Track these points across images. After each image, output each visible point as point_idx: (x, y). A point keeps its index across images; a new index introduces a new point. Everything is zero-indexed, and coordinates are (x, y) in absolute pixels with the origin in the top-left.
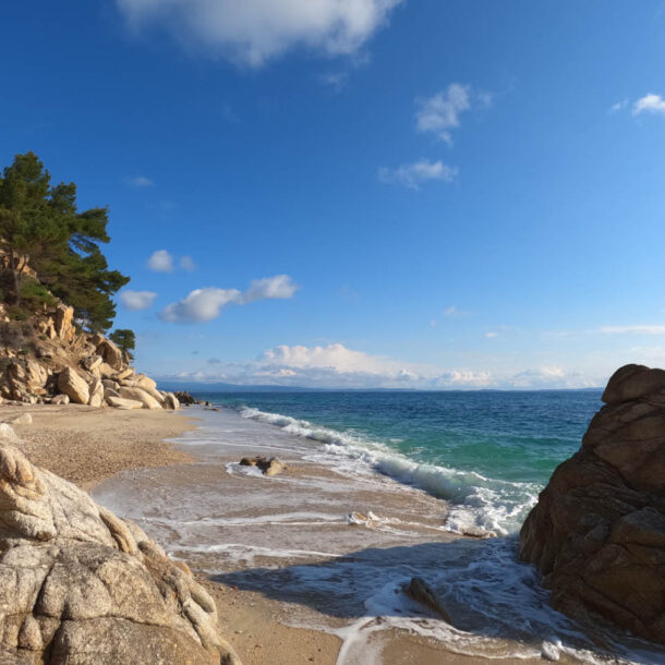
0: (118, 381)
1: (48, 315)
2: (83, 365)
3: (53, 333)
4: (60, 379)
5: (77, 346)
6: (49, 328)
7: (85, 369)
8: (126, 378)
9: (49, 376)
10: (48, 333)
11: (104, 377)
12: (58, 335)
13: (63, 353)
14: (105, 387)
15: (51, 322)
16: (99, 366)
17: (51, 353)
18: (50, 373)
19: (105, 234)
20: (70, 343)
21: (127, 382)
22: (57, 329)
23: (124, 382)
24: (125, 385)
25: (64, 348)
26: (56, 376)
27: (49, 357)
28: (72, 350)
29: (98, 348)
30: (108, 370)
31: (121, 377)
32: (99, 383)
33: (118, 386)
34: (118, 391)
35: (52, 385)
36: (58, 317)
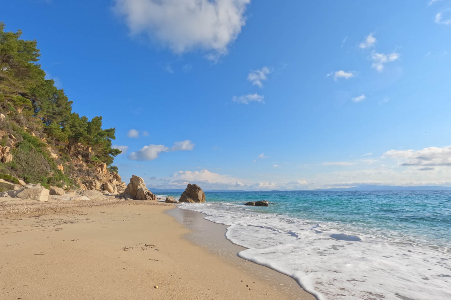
0: (121, 186)
1: (99, 166)
2: (110, 181)
3: (101, 172)
4: (104, 186)
5: (108, 175)
6: (100, 170)
7: (111, 183)
8: (123, 186)
9: (101, 185)
10: (99, 172)
11: (117, 185)
12: (102, 172)
13: (105, 178)
14: (117, 188)
15: (100, 168)
16: (115, 182)
17: (101, 178)
18: (101, 184)
19: (114, 137)
20: (106, 175)
21: (124, 186)
22: (102, 170)
23: (123, 187)
24: (123, 188)
25: (104, 176)
26: (103, 185)
27: (101, 179)
28: (106, 177)
29: (114, 176)
30: (118, 183)
31: (122, 185)
32: (116, 187)
33: (121, 188)
34: (121, 189)
35: (102, 188)
36: (102, 166)
